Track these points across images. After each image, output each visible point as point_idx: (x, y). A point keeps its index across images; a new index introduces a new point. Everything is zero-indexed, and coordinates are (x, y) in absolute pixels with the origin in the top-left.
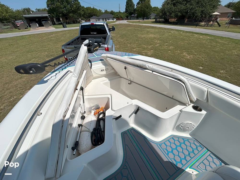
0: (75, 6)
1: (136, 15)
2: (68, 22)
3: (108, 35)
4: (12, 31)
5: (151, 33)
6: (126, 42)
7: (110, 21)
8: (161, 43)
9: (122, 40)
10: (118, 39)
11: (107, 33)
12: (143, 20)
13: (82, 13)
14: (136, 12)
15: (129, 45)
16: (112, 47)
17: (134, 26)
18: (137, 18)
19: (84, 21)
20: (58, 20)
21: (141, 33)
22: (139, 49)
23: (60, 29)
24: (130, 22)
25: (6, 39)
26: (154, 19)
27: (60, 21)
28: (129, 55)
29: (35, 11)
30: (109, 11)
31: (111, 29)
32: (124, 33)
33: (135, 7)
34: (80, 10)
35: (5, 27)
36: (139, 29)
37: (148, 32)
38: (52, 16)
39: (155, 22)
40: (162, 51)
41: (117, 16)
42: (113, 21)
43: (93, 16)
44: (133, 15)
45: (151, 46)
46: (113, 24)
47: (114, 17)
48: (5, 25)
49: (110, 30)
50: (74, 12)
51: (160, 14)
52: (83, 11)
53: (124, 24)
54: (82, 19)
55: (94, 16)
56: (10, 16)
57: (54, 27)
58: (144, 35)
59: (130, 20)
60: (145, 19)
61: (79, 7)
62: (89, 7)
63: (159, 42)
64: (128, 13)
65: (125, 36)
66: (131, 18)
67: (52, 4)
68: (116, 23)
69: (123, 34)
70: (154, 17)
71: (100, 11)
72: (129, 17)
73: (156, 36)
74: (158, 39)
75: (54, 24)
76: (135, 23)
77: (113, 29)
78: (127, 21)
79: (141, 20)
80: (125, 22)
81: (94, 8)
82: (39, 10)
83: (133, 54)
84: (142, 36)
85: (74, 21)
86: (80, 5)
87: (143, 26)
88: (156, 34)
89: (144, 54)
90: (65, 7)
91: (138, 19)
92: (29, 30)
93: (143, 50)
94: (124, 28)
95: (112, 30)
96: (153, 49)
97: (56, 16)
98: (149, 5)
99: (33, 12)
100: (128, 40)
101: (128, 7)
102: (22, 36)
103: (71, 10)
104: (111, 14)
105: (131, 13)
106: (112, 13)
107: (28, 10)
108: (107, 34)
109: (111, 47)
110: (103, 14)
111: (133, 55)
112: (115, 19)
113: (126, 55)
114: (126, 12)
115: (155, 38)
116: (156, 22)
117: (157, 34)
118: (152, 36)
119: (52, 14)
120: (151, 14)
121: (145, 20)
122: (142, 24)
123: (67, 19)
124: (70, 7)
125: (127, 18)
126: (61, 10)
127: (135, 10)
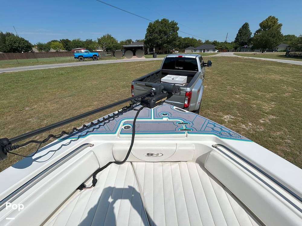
0: (171, 37)
1: (251, 46)
2: (160, 52)
3: (198, 73)
4: (110, 59)
5: (276, 73)
6: (225, 82)
7: (210, 52)
8: (295, 91)
9: (220, 79)
10: (214, 77)
11: (198, 69)
12: (262, 53)
13: (177, 43)
14: (252, 42)
15: (229, 87)
16: (199, 91)
17: (244, 60)
18: (252, 49)
19: (177, 52)
20: (151, 50)
21: (255, 71)
22: (246, 96)
23: (150, 59)
24: (238, 55)
25: (102, 65)
26: (284, 51)
27: (153, 51)
28: (220, 135)
29: (135, 42)
30: (211, 42)
31: (206, 63)
32: (226, 68)
33: (252, 36)
34: (175, 41)
35: (108, 55)
36: (252, 64)
37: (268, 71)
38: (147, 46)
39: (285, 56)
40: (298, 108)
41: (221, 47)
42: (213, 52)
43: (189, 46)
44: (246, 46)
45: (271, 94)
46: (212, 56)
47: (216, 49)
48: (108, 53)
49: (203, 65)
50: (169, 43)
51: (299, 45)
52: (179, 41)
53: (229, 57)
54: (176, 50)
55: (191, 47)
56: (113, 46)
57: (145, 56)
58: (260, 75)
59: (240, 51)
60: (265, 51)
61: (176, 38)
62: (188, 37)
63: (290, 89)
64: (237, 44)
65: (226, 73)
66: (242, 50)
67: (150, 36)
68: (217, 55)
69: (224, 70)
70: (284, 49)
71: (200, 41)
72: (238, 49)
73: (286, 78)
74: (289, 84)
75: (146, 53)
76: (247, 56)
77: (209, 64)
78: (234, 53)
79: (258, 53)
80: (231, 54)
81: (192, 39)
82: (138, 41)
83: (232, 132)
84: (257, 76)
85: (166, 51)
86: (178, 36)
87: (260, 61)
88: (285, 75)
89: (255, 106)
90: (161, 38)
91: (254, 51)
92: (123, 59)
93: (254, 100)
94: (228, 62)
95: (206, 65)
96: (275, 101)
97: (151, 47)
98: (279, 32)
99: (133, 42)
100: (228, 80)
101: (241, 36)
102: (115, 63)
103: (167, 40)
104: (212, 44)
105: (243, 43)
106: (215, 43)
107: (129, 41)
108: (198, 71)
109: (197, 90)
110: (202, 44)
111: (230, 137)
112: (217, 51)
113: (213, 132)
114: (236, 42)
115: (282, 81)
116: (288, 56)
117: (288, 76)
118: (277, 77)
119: (147, 44)
120: (278, 45)
121: (266, 53)
122: (260, 57)
123: (160, 49)
124: (167, 38)
125: (235, 49)
126: (156, 41)
127: (251, 39)
